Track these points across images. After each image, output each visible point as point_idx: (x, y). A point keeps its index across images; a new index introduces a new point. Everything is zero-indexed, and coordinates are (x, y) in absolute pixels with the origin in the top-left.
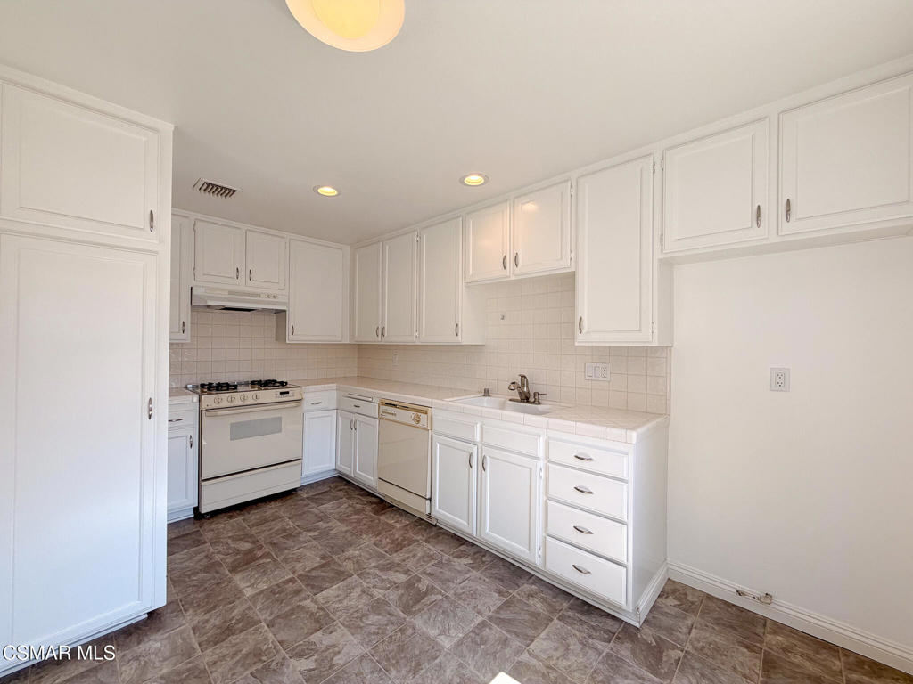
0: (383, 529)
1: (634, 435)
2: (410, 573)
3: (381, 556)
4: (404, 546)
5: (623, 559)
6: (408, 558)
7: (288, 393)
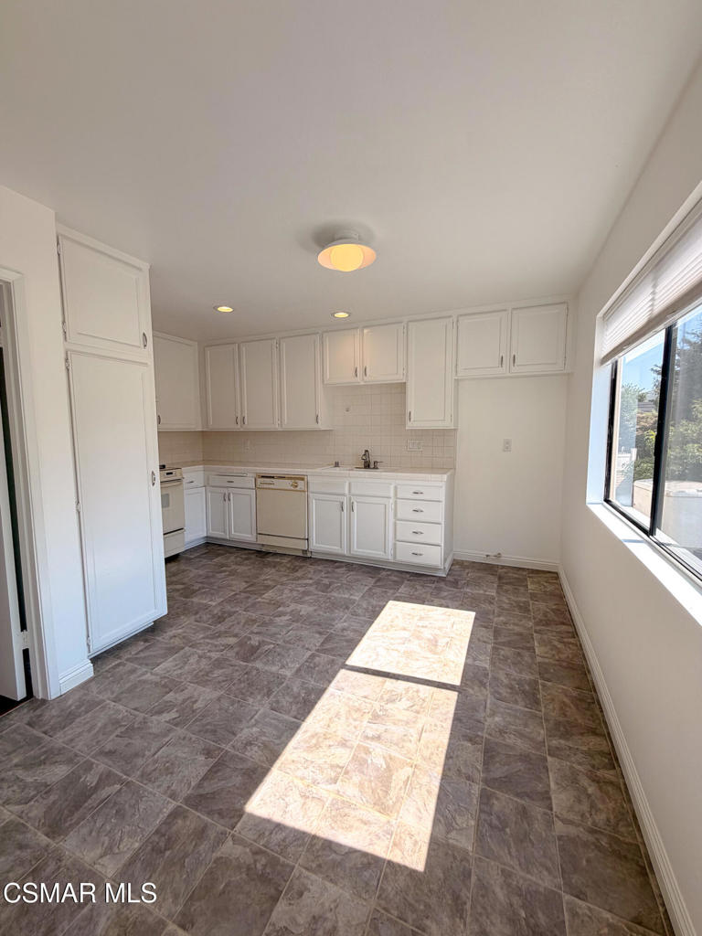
0: (199, 608)
1: (445, 477)
2: (239, 635)
3: (207, 629)
5: (438, 542)
6: (232, 625)
7: (171, 473)
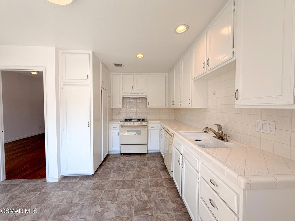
0: (158, 176)
2: (150, 198)
3: (148, 186)
4: (158, 186)
6: (155, 191)
7: (143, 123)
